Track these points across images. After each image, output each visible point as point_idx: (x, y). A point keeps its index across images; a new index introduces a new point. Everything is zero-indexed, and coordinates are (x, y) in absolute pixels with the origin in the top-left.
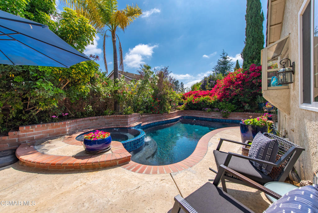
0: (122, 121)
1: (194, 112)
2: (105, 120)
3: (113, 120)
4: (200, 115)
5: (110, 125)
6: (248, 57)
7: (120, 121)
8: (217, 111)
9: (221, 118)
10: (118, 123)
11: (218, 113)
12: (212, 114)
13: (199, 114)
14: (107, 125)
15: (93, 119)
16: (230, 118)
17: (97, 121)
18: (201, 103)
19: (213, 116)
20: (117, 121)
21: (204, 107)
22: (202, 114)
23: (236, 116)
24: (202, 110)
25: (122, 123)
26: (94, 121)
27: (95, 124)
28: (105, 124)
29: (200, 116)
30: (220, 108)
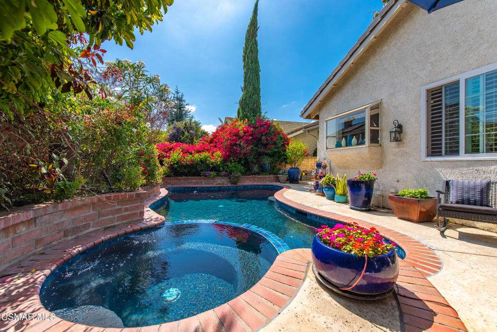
0: (126, 210)
1: (185, 179)
2: (63, 219)
3: (92, 212)
4: (197, 183)
5: (81, 234)
6: (248, 107)
7: (119, 211)
8: (225, 176)
9: (229, 185)
10: (112, 220)
11: (226, 178)
12: (216, 180)
13: (194, 182)
14: (70, 238)
15: (18, 224)
16: (239, 184)
17: (33, 228)
18: (197, 164)
19: (218, 183)
20: (107, 215)
21: (202, 171)
22: (200, 182)
23: (246, 181)
24: (201, 176)
25: (124, 218)
26: (23, 229)
27: (24, 245)
28: (62, 233)
29: (198, 186)
30: (228, 170)
